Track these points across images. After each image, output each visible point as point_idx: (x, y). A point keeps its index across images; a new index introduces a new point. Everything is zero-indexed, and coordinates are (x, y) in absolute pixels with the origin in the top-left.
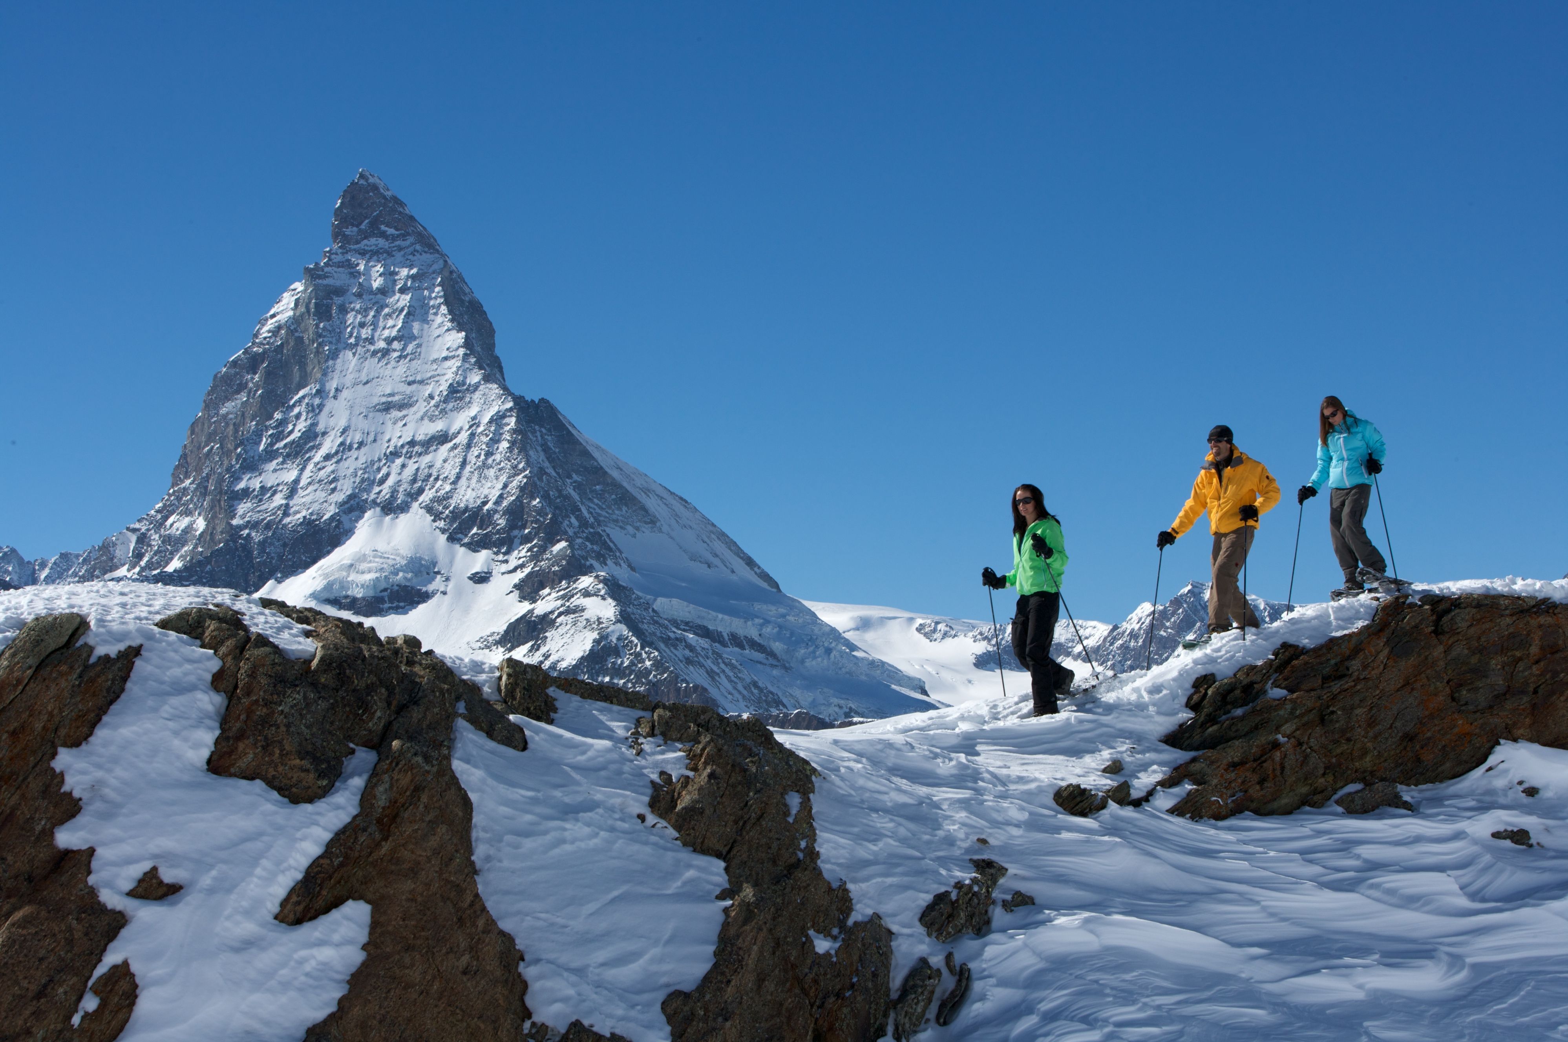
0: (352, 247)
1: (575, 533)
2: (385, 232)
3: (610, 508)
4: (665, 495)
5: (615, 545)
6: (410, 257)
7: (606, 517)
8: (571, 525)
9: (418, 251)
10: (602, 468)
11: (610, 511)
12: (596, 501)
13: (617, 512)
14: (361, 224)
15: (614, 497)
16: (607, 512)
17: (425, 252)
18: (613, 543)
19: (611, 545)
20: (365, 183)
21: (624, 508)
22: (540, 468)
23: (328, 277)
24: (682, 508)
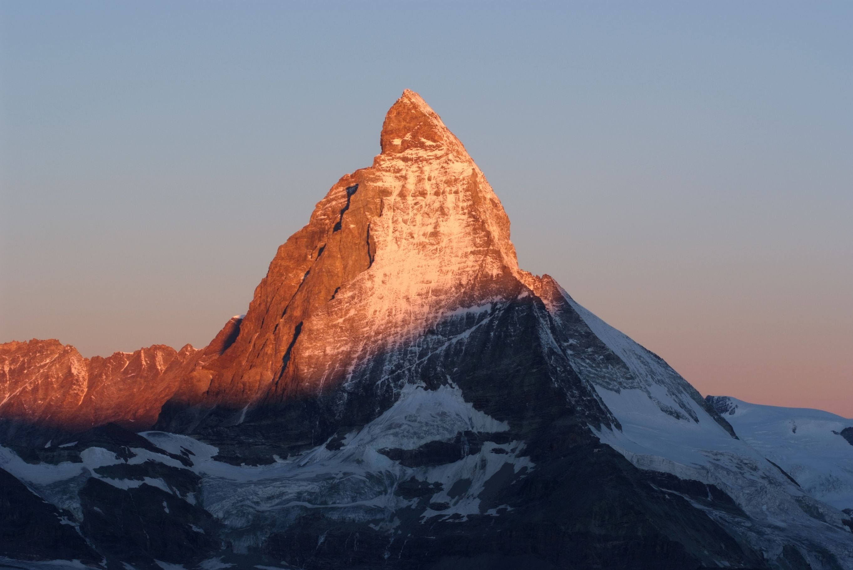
0: (398, 155)
1: (576, 401)
2: (423, 143)
3: (599, 367)
4: (643, 354)
5: (606, 407)
6: (445, 165)
7: (595, 374)
8: (573, 396)
9: (451, 160)
10: (593, 333)
11: (599, 369)
12: (588, 361)
13: (604, 370)
14: (405, 135)
15: (602, 357)
16: (596, 370)
17: (457, 161)
18: (605, 405)
19: (602, 407)
20: (408, 102)
21: (610, 366)
22: (550, 348)
23: (378, 179)
24: (656, 365)
